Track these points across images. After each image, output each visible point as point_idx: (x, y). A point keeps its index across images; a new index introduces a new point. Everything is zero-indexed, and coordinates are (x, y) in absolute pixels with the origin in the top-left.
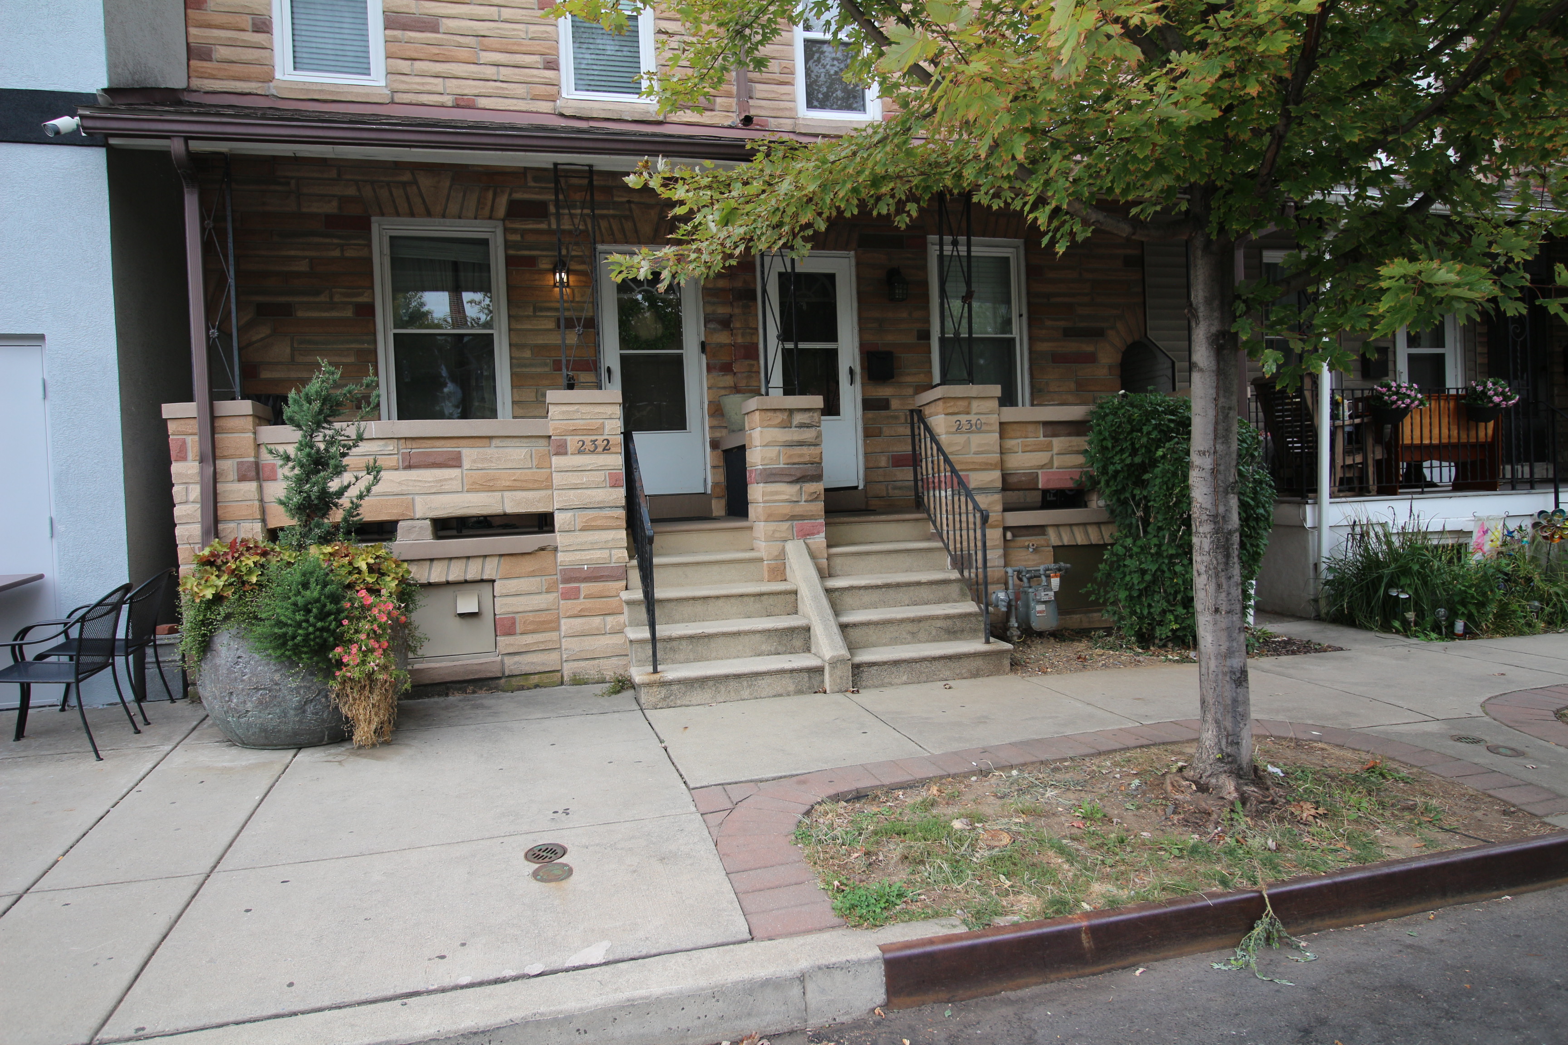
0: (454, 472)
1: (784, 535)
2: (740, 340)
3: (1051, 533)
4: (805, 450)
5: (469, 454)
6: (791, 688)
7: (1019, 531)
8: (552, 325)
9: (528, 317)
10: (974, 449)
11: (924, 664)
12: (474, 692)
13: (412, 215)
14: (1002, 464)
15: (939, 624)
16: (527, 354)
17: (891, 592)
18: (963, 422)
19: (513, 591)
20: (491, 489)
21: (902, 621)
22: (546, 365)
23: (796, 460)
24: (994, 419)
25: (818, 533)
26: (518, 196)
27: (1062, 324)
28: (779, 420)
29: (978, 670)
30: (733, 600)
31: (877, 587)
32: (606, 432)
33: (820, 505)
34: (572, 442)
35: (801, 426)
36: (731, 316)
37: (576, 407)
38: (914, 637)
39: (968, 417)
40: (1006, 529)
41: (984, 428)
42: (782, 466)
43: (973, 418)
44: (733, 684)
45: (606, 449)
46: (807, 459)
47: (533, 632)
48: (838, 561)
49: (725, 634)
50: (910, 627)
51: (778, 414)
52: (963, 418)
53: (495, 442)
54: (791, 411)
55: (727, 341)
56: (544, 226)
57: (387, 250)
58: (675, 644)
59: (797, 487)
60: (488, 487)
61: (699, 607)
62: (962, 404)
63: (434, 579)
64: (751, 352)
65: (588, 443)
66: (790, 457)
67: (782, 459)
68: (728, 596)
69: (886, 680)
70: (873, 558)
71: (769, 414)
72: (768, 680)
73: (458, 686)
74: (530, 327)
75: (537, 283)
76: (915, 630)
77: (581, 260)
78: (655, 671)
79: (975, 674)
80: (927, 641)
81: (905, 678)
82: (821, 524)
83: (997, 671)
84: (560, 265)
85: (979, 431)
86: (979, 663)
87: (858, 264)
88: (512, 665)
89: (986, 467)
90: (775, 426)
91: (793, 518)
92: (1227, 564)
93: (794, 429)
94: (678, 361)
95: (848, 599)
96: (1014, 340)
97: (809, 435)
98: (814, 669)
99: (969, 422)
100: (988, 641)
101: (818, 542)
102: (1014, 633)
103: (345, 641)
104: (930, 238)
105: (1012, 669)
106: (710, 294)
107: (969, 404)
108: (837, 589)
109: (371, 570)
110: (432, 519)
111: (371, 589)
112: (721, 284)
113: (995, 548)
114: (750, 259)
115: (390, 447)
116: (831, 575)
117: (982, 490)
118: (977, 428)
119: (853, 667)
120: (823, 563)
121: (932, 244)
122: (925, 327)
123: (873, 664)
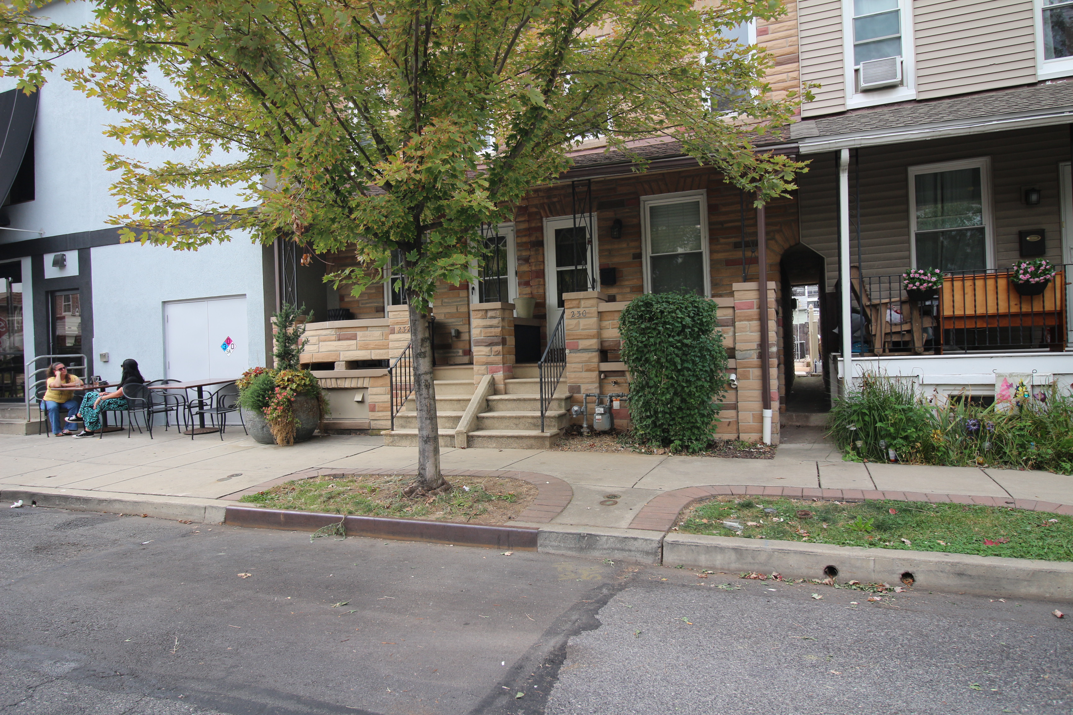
0: (354, 342)
2: (534, 268)
4: (492, 330)
5: (360, 334)
7: (607, 374)
10: (581, 327)
11: (504, 439)
12: (359, 434)
14: (599, 335)
15: (530, 420)
17: (522, 403)
18: (576, 312)
19: (374, 393)
20: (367, 349)
21: (510, 418)
22: (446, 288)
23: (489, 335)
24: (594, 310)
25: (499, 371)
27: (733, 240)
28: (479, 315)
32: (409, 323)
33: (500, 357)
34: (397, 328)
35: (492, 317)
36: (530, 256)
37: (397, 313)
38: (517, 426)
39: (578, 310)
40: (601, 372)
41: (587, 315)
42: (483, 338)
43: (581, 310)
45: (405, 331)
46: (493, 334)
47: (382, 411)
48: (510, 386)
50: (517, 421)
52: (576, 310)
53: (369, 329)
54: (486, 311)
55: (528, 269)
58: (410, 419)
59: (489, 348)
60: (365, 348)
62: (575, 303)
63: (347, 386)
64: (541, 274)
65: (400, 328)
66: (486, 333)
67: (483, 334)
70: (528, 385)
76: (518, 423)
78: (394, 430)
79: (531, 447)
80: (523, 429)
82: (501, 367)
86: (532, 441)
87: (599, 219)
88: (374, 424)
89: (587, 337)
91: (487, 364)
92: (419, 388)
93: (488, 320)
94: (506, 281)
95: (500, 405)
96: (701, 254)
97: (495, 322)
98: (452, 437)
99: (579, 312)
100: (543, 431)
101: (499, 376)
102: (585, 430)
103: (267, 405)
104: (643, 198)
105: (551, 447)
106: (519, 246)
107: (580, 302)
108: (494, 400)
109: (288, 380)
110: (346, 362)
111: (285, 388)
112: (525, 239)
113: (592, 382)
114: (539, 224)
115: (333, 332)
116: (506, 393)
117: (585, 350)
118: (584, 316)
119: (468, 436)
120: (501, 387)
121: (644, 201)
122: (638, 251)
123: (479, 436)
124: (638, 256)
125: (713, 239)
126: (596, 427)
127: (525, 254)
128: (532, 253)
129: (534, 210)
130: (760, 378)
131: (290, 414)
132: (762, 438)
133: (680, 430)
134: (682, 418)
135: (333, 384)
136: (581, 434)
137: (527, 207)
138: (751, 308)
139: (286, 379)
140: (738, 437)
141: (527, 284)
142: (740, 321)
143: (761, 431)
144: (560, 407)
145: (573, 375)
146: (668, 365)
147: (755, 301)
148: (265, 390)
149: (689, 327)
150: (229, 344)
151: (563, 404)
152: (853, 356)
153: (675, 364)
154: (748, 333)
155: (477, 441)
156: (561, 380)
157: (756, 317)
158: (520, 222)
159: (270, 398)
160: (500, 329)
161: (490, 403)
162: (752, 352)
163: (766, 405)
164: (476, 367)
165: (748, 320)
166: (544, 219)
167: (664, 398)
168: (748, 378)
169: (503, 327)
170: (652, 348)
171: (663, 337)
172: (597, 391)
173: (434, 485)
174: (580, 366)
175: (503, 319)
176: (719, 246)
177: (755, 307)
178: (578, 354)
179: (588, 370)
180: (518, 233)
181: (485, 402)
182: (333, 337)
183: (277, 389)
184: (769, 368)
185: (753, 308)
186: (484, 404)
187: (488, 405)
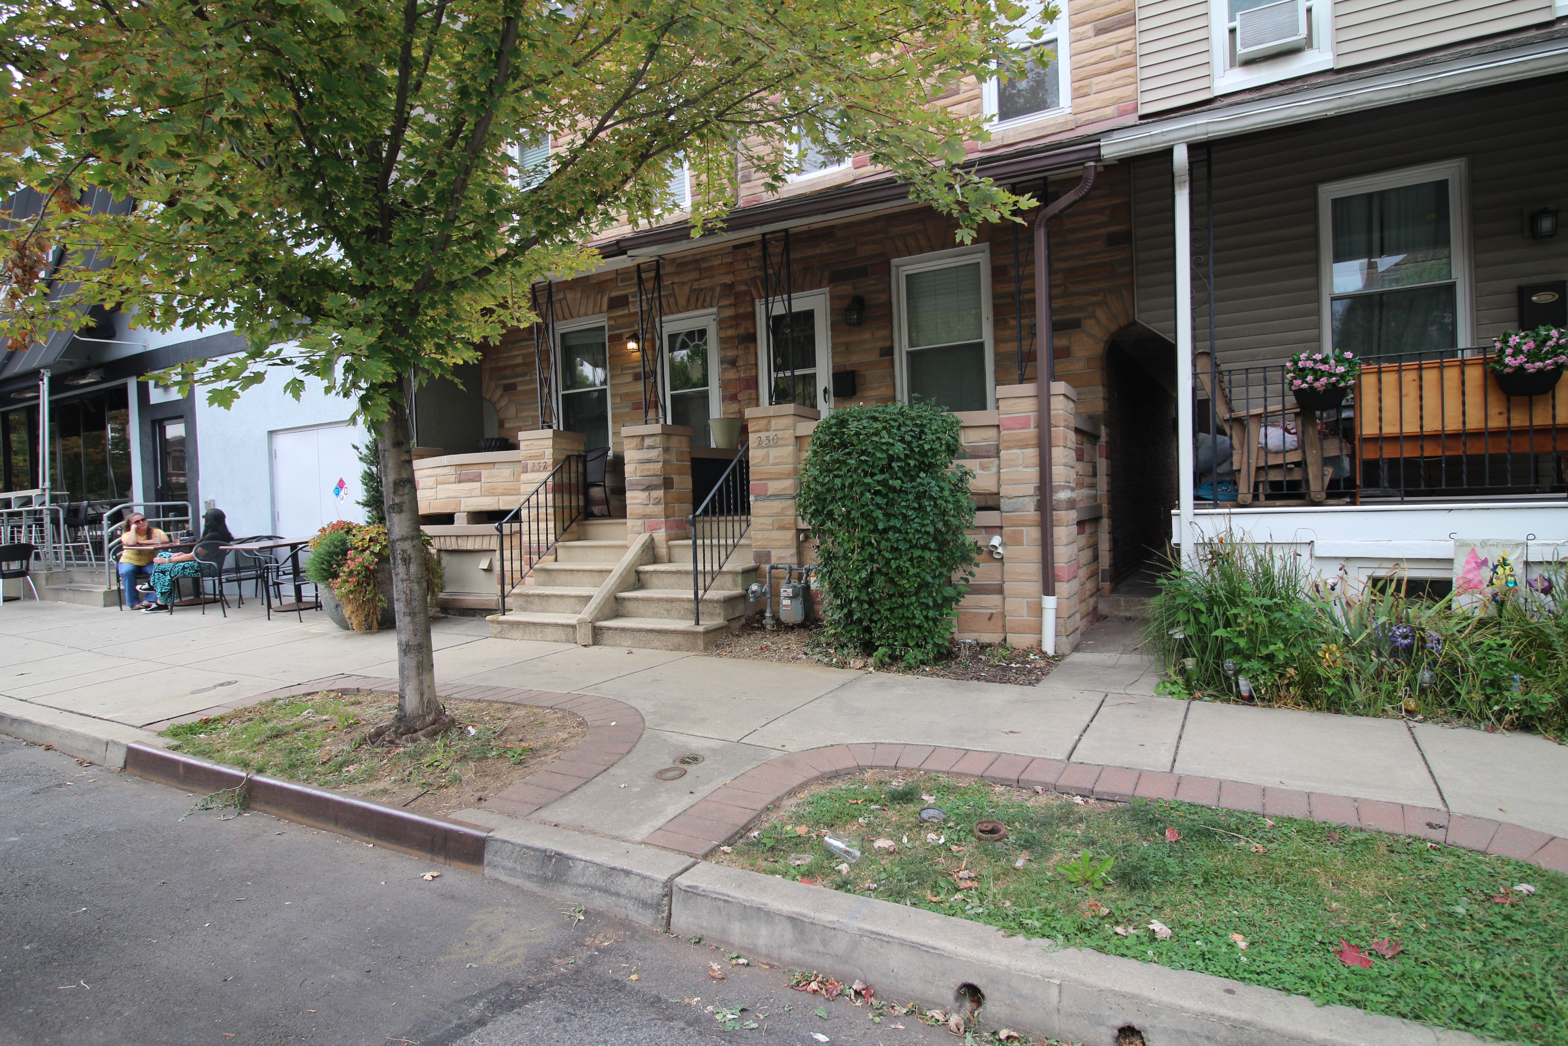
0: (477, 485)
1: (639, 529)
2: (745, 375)
4: (651, 466)
5: (485, 473)
9: (621, 375)
10: (771, 461)
11: (643, 634)
13: (565, 318)
14: (796, 473)
18: (763, 438)
20: (493, 495)
21: (659, 600)
22: (628, 406)
23: (646, 474)
24: (789, 434)
25: (660, 529)
26: (614, 294)
28: (634, 444)
30: (587, 574)
32: (545, 457)
33: (661, 507)
34: (530, 464)
35: (650, 447)
36: (737, 357)
37: (533, 442)
38: (669, 614)
39: (768, 434)
40: (799, 531)
41: (780, 442)
42: (641, 478)
43: (771, 434)
45: (545, 468)
46: (651, 473)
48: (676, 552)
50: (668, 606)
52: (763, 435)
53: (497, 466)
54: (643, 437)
55: (735, 377)
56: (626, 312)
59: (647, 493)
60: (491, 493)
62: (763, 422)
63: (469, 547)
64: (751, 383)
65: (536, 464)
66: (642, 471)
67: (638, 473)
68: (584, 571)
71: (635, 438)
74: (621, 381)
75: (620, 351)
78: (503, 614)
79: (677, 648)
85: (776, 446)
86: (679, 639)
89: (780, 477)
91: (644, 517)
93: (644, 450)
94: (706, 396)
95: (655, 580)
96: (981, 346)
97: (653, 454)
98: (573, 627)
99: (767, 438)
100: (697, 623)
101: (660, 535)
102: (768, 622)
103: (335, 576)
104: (895, 261)
105: (706, 649)
106: (724, 342)
107: (769, 422)
108: (647, 572)
109: (371, 540)
110: (469, 513)
111: (363, 550)
112: (730, 332)
113: (787, 547)
114: (750, 309)
115: (452, 470)
116: (670, 561)
117: (777, 496)
118: (774, 443)
119: (594, 628)
120: (663, 551)
121: (898, 267)
122: (888, 344)
123: (609, 629)
124: (888, 352)
125: (999, 322)
126: (783, 617)
127: (731, 353)
128: (741, 352)
129: (743, 288)
130: (1039, 543)
131: (369, 588)
132: (1040, 643)
133: (888, 630)
134: (891, 610)
135: (451, 544)
136: (763, 628)
137: (733, 284)
138: (1026, 426)
139: (368, 537)
140: (1005, 640)
141: (733, 398)
142: (1008, 448)
143: (1039, 631)
144: (735, 584)
145: (760, 535)
146: (861, 522)
147: (1032, 414)
148: (331, 554)
149: (899, 459)
150: (342, 487)
151: (739, 579)
152: (1196, 507)
153: (874, 521)
154: (1020, 468)
155: (607, 636)
156: (742, 541)
157: (1034, 441)
158: (723, 307)
159: (339, 566)
160: (661, 464)
161: (642, 576)
162: (1027, 499)
163: (1048, 590)
164: (630, 522)
165: (1022, 447)
166: (757, 301)
167: (857, 578)
168: (1020, 543)
169: (666, 463)
170: (839, 495)
171: (855, 476)
172: (794, 561)
173: (418, 725)
174: (770, 520)
175: (666, 450)
176: (1008, 332)
177: (1032, 424)
178: (768, 503)
179: (781, 528)
180: (722, 323)
181: (633, 574)
182: (453, 478)
183: (351, 553)
184: (1052, 526)
185: (1029, 427)
186: (633, 578)
187: (639, 580)
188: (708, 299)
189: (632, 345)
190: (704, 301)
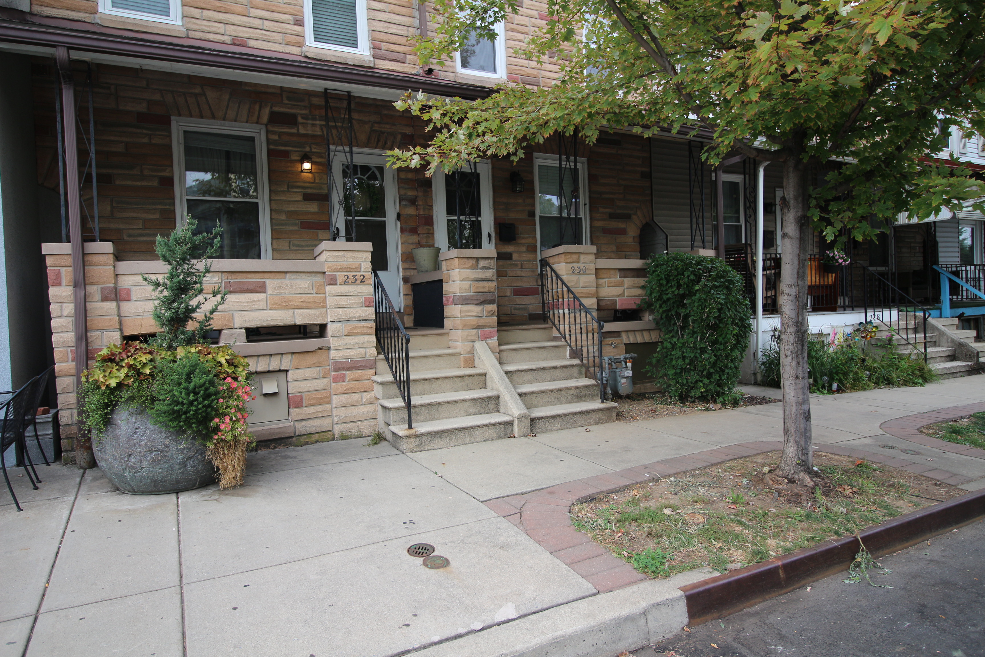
0: (261, 296)
1: (473, 338)
2: (422, 213)
3: (624, 335)
4: (485, 284)
5: (271, 284)
6: (494, 435)
7: (606, 334)
8: (300, 198)
9: (283, 192)
10: (583, 284)
12: (275, 448)
13: (202, 117)
14: (597, 294)
15: (572, 392)
16: (283, 217)
17: (540, 373)
18: (576, 268)
19: (301, 377)
20: (286, 308)
22: (296, 224)
23: (480, 290)
24: (592, 266)
25: (494, 336)
26: (276, 109)
27: (608, 210)
28: (470, 264)
29: (599, 420)
30: (447, 380)
31: (533, 370)
32: (362, 270)
33: (494, 320)
34: (340, 276)
35: (484, 268)
36: (416, 197)
37: (343, 253)
39: (578, 265)
41: (587, 272)
42: (472, 294)
43: (581, 265)
44: (460, 434)
45: (362, 282)
46: (487, 290)
47: (314, 405)
48: (506, 354)
49: (449, 402)
51: (470, 260)
52: (576, 265)
53: (288, 276)
55: (414, 213)
56: (294, 131)
57: (182, 140)
58: (418, 409)
59: (480, 308)
60: (283, 306)
61: (427, 385)
62: (575, 257)
64: (429, 221)
65: (350, 277)
66: (477, 288)
67: (472, 290)
69: (549, 428)
70: (525, 352)
71: (465, 260)
72: (480, 430)
73: (264, 444)
74: (284, 198)
75: (290, 169)
76: (559, 396)
77: (320, 155)
78: (410, 428)
80: (565, 403)
81: (559, 426)
82: (495, 331)
83: (609, 420)
84: (305, 158)
85: (585, 274)
87: (493, 168)
88: (301, 428)
89: (589, 296)
90: (468, 268)
91: (479, 327)
93: (479, 270)
94: (382, 224)
96: (581, 219)
97: (488, 274)
99: (579, 268)
101: (494, 342)
102: (609, 397)
104: (535, 154)
105: (617, 418)
106: (402, 182)
107: (579, 257)
110: (245, 329)
112: (410, 176)
115: (216, 278)
118: (584, 272)
119: (531, 420)
121: (536, 158)
122: (532, 209)
124: (533, 214)
125: (592, 207)
127: (411, 193)
128: (420, 194)
137: (413, 136)
141: (412, 231)
145: (574, 338)
151: (583, 370)
152: (763, 315)
160: (495, 283)
164: (447, 331)
172: (597, 354)
174: (581, 326)
176: (598, 215)
179: (589, 332)
182: (217, 288)
188: (389, 143)
189: (307, 166)
190: (386, 143)
